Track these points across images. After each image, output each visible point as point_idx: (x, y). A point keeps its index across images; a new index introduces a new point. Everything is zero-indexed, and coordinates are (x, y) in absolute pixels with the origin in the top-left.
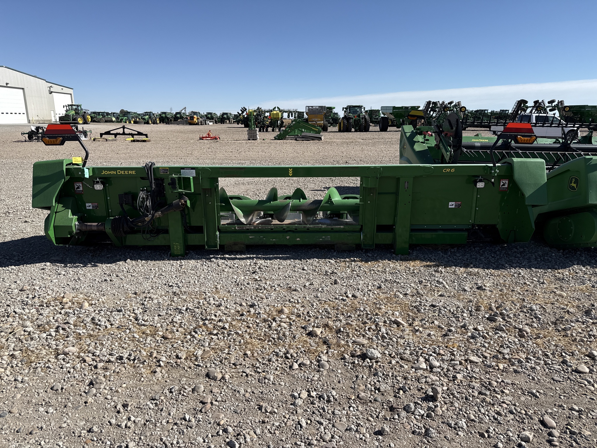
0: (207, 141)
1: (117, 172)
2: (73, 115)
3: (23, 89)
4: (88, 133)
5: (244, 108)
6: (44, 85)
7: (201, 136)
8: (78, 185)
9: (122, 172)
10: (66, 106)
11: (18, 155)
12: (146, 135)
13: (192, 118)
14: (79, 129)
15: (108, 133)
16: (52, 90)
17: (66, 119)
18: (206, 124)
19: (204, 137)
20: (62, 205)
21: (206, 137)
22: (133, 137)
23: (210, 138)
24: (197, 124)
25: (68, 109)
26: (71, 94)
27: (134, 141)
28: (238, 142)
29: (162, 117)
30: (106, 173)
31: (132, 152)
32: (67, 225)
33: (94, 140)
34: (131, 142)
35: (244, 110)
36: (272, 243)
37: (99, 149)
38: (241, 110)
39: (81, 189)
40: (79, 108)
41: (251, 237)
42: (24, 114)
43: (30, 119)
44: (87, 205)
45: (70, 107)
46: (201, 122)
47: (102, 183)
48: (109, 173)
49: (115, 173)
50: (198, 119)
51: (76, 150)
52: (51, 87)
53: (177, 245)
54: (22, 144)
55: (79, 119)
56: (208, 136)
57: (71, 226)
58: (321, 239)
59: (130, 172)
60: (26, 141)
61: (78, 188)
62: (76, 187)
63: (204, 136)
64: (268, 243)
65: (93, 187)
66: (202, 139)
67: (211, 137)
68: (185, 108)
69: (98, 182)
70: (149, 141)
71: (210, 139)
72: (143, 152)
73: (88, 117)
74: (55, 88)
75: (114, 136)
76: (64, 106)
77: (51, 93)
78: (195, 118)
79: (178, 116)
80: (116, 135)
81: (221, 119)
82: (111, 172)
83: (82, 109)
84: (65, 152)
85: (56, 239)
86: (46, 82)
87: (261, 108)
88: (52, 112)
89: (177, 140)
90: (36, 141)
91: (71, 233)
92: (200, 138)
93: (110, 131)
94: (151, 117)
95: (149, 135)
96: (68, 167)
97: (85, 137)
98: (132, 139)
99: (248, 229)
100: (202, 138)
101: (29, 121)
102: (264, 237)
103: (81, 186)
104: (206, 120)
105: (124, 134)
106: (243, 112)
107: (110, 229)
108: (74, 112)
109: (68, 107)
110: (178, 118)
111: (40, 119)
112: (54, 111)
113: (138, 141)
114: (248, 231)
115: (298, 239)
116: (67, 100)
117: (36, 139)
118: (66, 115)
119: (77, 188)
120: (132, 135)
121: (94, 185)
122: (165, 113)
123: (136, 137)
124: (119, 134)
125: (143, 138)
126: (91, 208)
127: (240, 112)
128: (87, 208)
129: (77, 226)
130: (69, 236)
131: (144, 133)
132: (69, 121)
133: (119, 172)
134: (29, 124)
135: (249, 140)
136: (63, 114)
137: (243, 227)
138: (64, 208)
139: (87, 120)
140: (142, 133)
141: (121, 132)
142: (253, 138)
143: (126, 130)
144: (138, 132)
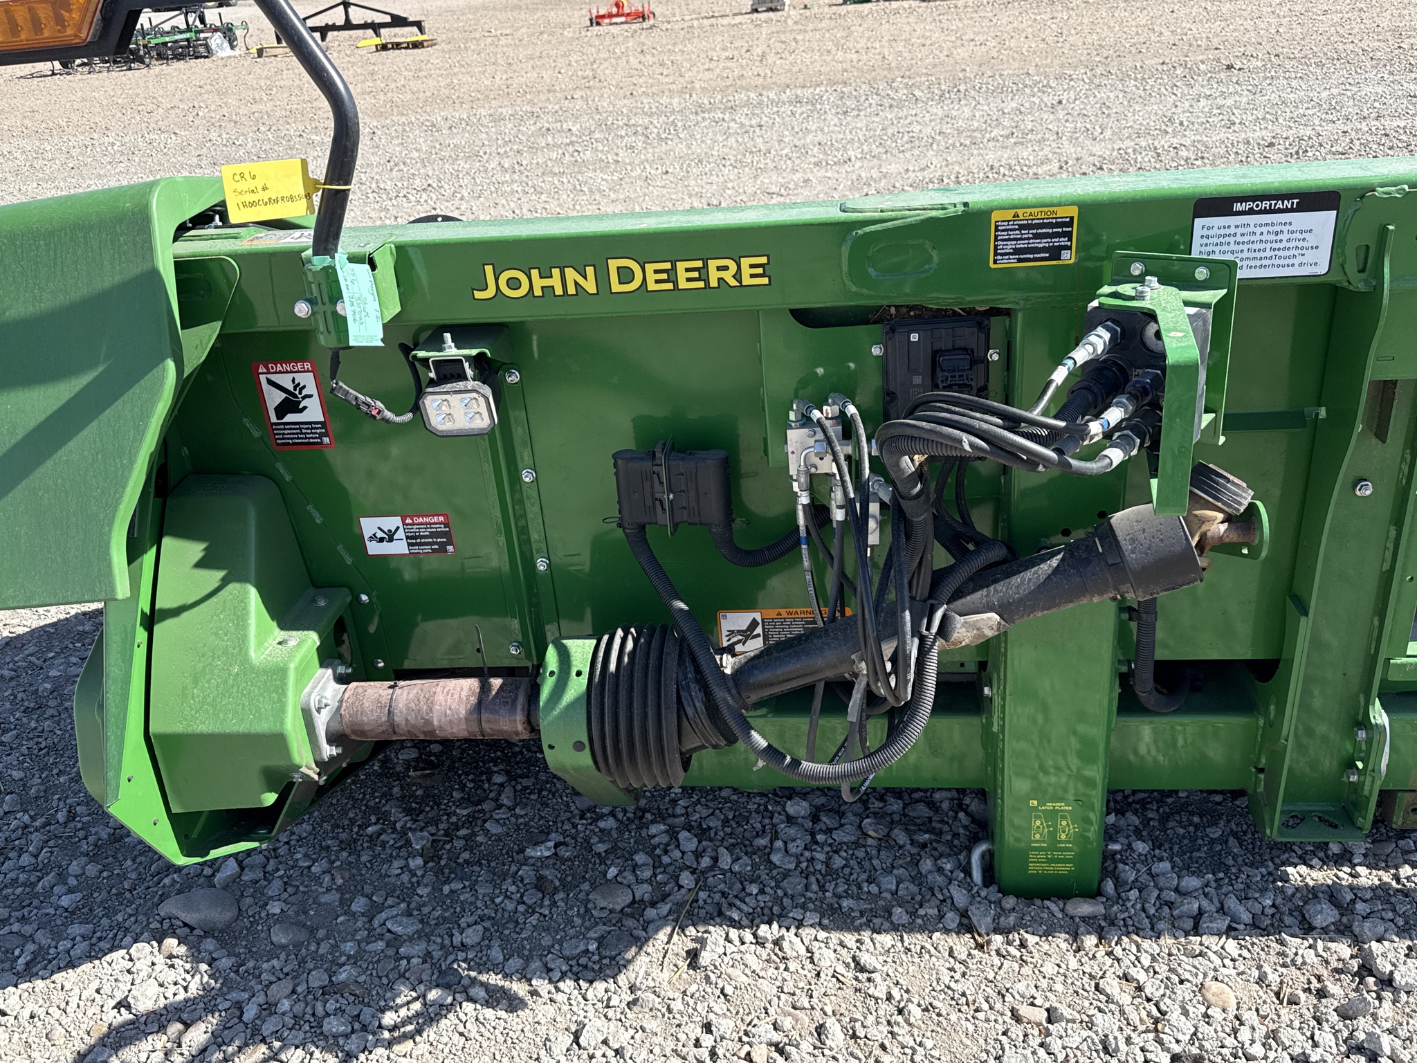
0: (618, 28)
1: (602, 278)
4: (239, 33)
7: (594, 14)
8: (285, 381)
9: (652, 276)
11: (27, 122)
12: (418, 24)
14: (208, 21)
19: (603, 17)
21: (610, 16)
22: (378, 35)
23: (622, 15)
27: (384, 47)
28: (725, 21)
30: (514, 284)
31: (392, 85)
32: (242, 728)
33: (260, 53)
34: (377, 51)
37: (282, 83)
39: (313, 411)
44: (369, 526)
47: (486, 370)
48: (538, 283)
49: (591, 286)
51: (209, 92)
54: (42, 85)
56: (615, 10)
59: (720, 271)
60: (54, 74)
61: (291, 404)
62: (274, 398)
63: (602, 12)
65: (417, 409)
66: (598, 24)
67: (628, 15)
69: (450, 372)
70: (432, 43)
71: (623, 19)
72: (431, 83)
75: (318, 32)
80: (323, 30)
82: (555, 281)
84: (176, 103)
85: (182, 824)
89: (518, 35)
90: (86, 69)
91: (281, 775)
92: (591, 20)
95: (425, 25)
96: (200, 245)
97: (232, 47)
98: (377, 41)
100: (597, 21)
103: (311, 388)
105: (348, 25)
107: (579, 746)
113: (397, 46)
117: (84, 64)
119: (282, 410)
120: (375, 27)
121: (420, 393)
123: (388, 35)
124: (334, 28)
125: (409, 34)
126: (399, 547)
128: (374, 549)
129: (318, 723)
130: (271, 797)
131: (411, 19)
133: (625, 275)
135: (756, 11)
138: (216, 576)
140: (405, 19)
141: (340, 21)
142: (770, 5)
143: (352, 10)
144: (393, 16)
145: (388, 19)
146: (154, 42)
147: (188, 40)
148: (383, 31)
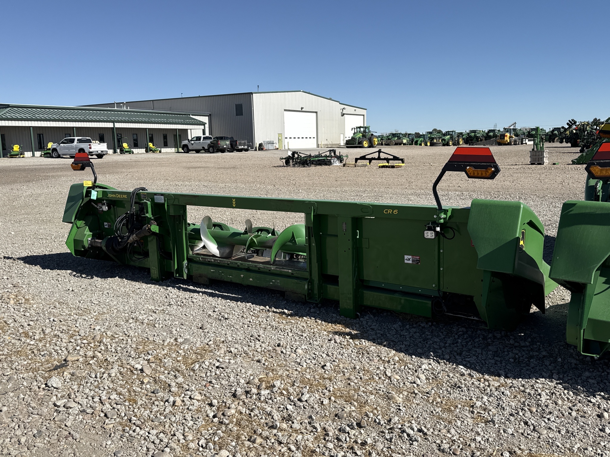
2: (359, 138)
3: (316, 112)
5: (573, 120)
6: (337, 107)
10: (354, 129)
12: (403, 160)
13: (503, 136)
15: (363, 158)
16: (344, 112)
17: (352, 142)
18: (522, 143)
20: (84, 222)
22: (388, 162)
24: (509, 144)
25: (356, 132)
26: (363, 115)
29: (470, 137)
30: (110, 195)
35: (572, 123)
36: (229, 281)
38: (568, 124)
40: (367, 131)
41: (212, 271)
42: (314, 138)
43: (319, 143)
44: (105, 223)
45: (358, 129)
46: (515, 141)
47: (108, 205)
50: (510, 137)
52: (344, 108)
53: (154, 269)
55: (365, 142)
57: (83, 241)
58: (271, 283)
59: (124, 196)
60: (283, 166)
64: (225, 280)
68: (515, 123)
69: (104, 204)
73: (374, 139)
74: (349, 110)
75: (368, 161)
76: (352, 129)
77: (343, 115)
78: (507, 136)
79: (491, 134)
80: (370, 160)
81: (550, 136)
82: (113, 196)
83: (369, 132)
86: (340, 104)
87: (599, 120)
88: (342, 135)
91: (84, 247)
93: (365, 156)
94: (453, 137)
99: (209, 261)
101: (318, 146)
102: (222, 273)
104: (523, 139)
105: (379, 158)
106: (570, 126)
108: (361, 135)
109: (356, 130)
110: (490, 137)
111: (328, 143)
112: (344, 134)
113: (394, 167)
114: (209, 264)
115: (251, 279)
116: (358, 122)
117: (293, 164)
118: (353, 138)
120: (388, 160)
122: (474, 132)
123: (392, 163)
124: (374, 159)
125: (399, 163)
126: (107, 227)
127: (567, 127)
129: (89, 242)
130: (83, 249)
131: (400, 158)
132: (354, 144)
133: (117, 196)
134: (318, 148)
135: (532, 164)
136: (349, 137)
137: (205, 258)
139: (374, 143)
140: (398, 158)
141: (377, 157)
142: (538, 162)
143: (381, 154)
144: (394, 157)
145: (392, 157)
146: (312, 159)
147: (324, 159)
148: (390, 161)
